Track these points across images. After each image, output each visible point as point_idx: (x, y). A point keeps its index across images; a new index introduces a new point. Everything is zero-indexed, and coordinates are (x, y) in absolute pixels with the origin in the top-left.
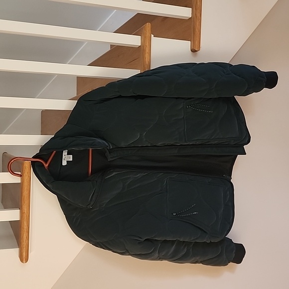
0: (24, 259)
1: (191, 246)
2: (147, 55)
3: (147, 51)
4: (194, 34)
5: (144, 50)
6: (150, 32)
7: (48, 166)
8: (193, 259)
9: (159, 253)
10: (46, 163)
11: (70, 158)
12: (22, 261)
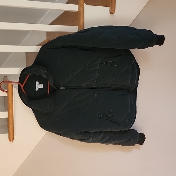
0: (11, 140)
1: (112, 134)
2: (81, 17)
3: (82, 14)
4: (111, 2)
5: (80, 14)
6: (83, 2)
7: (24, 87)
8: (113, 142)
9: (93, 138)
10: (22, 84)
11: (41, 86)
12: (10, 140)
